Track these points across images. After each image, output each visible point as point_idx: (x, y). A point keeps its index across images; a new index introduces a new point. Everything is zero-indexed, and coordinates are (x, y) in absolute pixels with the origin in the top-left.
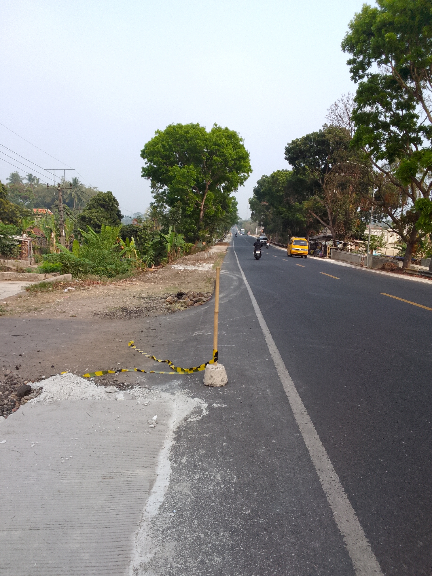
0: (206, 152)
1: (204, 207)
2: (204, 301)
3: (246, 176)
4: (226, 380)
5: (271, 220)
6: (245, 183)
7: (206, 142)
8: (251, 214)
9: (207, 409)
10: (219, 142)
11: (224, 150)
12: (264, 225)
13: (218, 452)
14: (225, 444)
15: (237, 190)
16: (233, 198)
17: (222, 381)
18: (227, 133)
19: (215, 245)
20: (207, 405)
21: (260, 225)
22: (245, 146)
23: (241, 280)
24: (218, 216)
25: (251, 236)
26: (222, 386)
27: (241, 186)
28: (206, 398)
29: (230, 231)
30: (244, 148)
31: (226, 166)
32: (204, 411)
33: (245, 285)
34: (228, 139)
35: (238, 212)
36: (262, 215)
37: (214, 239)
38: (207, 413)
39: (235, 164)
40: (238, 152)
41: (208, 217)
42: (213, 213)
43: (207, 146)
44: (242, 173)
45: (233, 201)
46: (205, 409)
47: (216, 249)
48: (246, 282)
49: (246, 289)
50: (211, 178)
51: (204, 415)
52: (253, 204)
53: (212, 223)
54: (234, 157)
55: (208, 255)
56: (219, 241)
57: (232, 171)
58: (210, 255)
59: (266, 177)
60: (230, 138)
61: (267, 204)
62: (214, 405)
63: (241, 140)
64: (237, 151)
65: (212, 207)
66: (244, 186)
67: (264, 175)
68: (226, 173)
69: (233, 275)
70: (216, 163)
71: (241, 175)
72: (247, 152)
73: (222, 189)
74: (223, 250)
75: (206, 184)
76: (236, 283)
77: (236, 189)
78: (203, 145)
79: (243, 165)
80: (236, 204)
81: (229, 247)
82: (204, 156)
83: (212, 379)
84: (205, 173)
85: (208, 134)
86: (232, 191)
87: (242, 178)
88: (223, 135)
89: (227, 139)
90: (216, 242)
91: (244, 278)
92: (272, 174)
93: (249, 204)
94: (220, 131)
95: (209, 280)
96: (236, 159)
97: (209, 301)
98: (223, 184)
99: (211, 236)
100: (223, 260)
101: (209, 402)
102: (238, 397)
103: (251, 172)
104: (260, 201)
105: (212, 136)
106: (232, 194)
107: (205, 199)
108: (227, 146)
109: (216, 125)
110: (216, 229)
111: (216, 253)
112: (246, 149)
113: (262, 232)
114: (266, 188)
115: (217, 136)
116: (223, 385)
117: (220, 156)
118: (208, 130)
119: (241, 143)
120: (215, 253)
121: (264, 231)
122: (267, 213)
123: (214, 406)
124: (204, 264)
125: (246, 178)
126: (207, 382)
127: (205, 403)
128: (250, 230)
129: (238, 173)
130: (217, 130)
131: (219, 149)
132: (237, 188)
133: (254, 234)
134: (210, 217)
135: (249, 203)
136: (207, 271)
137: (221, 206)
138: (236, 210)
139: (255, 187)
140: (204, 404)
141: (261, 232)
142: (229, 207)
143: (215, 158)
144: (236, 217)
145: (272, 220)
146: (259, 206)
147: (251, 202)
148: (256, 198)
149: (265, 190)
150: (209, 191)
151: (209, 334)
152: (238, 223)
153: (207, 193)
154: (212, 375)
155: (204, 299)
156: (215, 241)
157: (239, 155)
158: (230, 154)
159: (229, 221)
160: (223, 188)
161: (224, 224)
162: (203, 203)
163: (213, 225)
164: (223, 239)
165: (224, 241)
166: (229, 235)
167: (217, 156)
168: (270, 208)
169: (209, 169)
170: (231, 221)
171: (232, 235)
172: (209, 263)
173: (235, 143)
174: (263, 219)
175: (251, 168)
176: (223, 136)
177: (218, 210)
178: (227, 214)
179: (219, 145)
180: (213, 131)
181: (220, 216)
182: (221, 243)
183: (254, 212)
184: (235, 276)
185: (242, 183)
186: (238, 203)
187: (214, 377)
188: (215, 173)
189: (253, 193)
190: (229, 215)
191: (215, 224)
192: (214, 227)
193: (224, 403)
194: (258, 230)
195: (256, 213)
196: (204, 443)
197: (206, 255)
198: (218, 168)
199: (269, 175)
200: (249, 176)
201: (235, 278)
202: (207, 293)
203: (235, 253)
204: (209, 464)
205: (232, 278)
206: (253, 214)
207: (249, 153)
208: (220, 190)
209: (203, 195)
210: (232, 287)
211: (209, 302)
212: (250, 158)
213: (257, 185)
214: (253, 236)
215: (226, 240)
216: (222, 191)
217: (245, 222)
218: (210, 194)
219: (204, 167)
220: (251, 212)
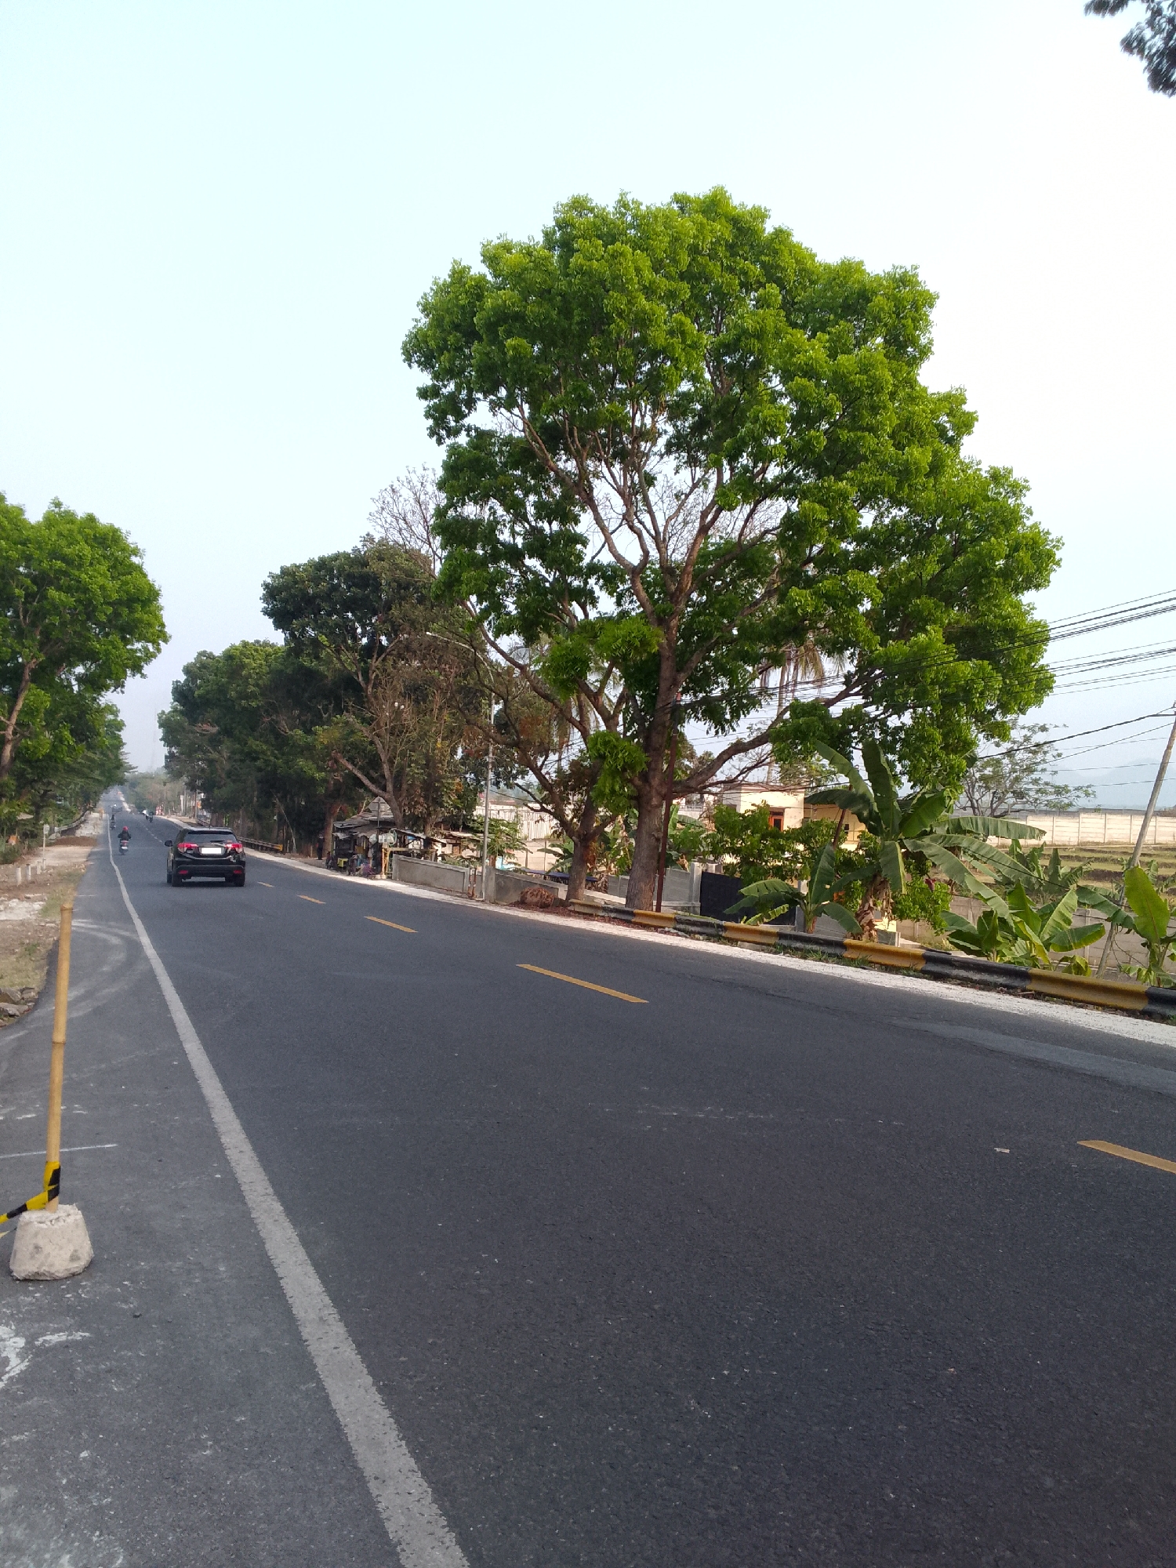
0: (26, 575)
1: (15, 733)
2: (11, 1016)
3: (151, 650)
4: (86, 1252)
5: (223, 776)
6: (146, 669)
7: (25, 548)
8: (166, 757)
9: (22, 1354)
10: (67, 551)
11: (83, 576)
12: (204, 789)
13: (64, 1482)
14: (84, 1454)
15: (123, 686)
16: (111, 709)
17: (74, 1258)
18: (91, 528)
19: (49, 845)
20: (21, 1342)
21: (192, 787)
22: (146, 568)
23: (134, 947)
24: (63, 761)
25: (165, 818)
26: (74, 1275)
27: (134, 675)
28: (19, 1322)
29: (100, 802)
30: (145, 576)
31: (89, 619)
32: (14, 1361)
33: (147, 959)
34: (93, 544)
35: (124, 749)
36: (199, 760)
37: (47, 827)
38: (23, 1367)
39: (117, 615)
40: (125, 583)
41: (28, 762)
42: (46, 750)
43: (28, 559)
44: (138, 641)
45: (111, 717)
46: (17, 1354)
47: (50, 858)
48: (150, 951)
49: (151, 971)
50: (40, 650)
51: (12, 1374)
52: (171, 730)
53: (40, 779)
54: (115, 596)
55: (25, 875)
56: (63, 833)
57: (107, 635)
58: (35, 874)
59: (210, 656)
60: (100, 543)
61: (215, 730)
62: (48, 1338)
63: (136, 552)
64: (122, 581)
65: (42, 733)
66: (143, 676)
67: (205, 652)
68: (89, 639)
69: (107, 933)
70: (56, 609)
71: (135, 647)
72: (151, 587)
73: (74, 682)
74: (75, 861)
75: (22, 666)
76: (120, 957)
77: (119, 685)
78: (13, 554)
79: (140, 621)
80: (120, 726)
81: (96, 850)
82: (21, 586)
83: (40, 1257)
84: (20, 634)
85: (32, 527)
86: (107, 690)
87: (139, 654)
88: (80, 532)
89: (92, 547)
90: (53, 836)
91: (145, 940)
92: (228, 651)
93: (160, 727)
94: (72, 522)
95: (31, 950)
96: (119, 602)
97: (28, 1015)
98: (80, 670)
99: (37, 819)
100: (75, 889)
101: (28, 1329)
102: (126, 1302)
103: (166, 641)
104: (194, 722)
105: (46, 533)
106: (108, 697)
107: (19, 706)
108: (91, 564)
109: (58, 505)
110: (54, 797)
111: (54, 868)
112: (150, 578)
113: (200, 807)
114: (209, 687)
115: (60, 534)
116: (76, 1270)
117: (68, 590)
118: (34, 515)
119: (135, 560)
120: (49, 867)
121: (206, 804)
122: (214, 755)
123: (45, 1341)
124: (14, 903)
125: (149, 657)
126: (23, 1266)
127: (16, 1336)
128: (161, 801)
129: (126, 642)
130: (59, 519)
131: (65, 572)
132: (123, 682)
133: (174, 813)
134: (36, 761)
135: (158, 725)
136: (22, 923)
137: (72, 732)
138: (119, 744)
139: (177, 682)
140: (12, 1340)
141: (194, 807)
142: (98, 734)
143: (53, 593)
144: (119, 765)
145: (229, 774)
146: (191, 736)
147: (166, 723)
148: (181, 712)
149: (208, 692)
150: (33, 685)
151: (29, 1116)
152: (126, 781)
153: (26, 692)
154: (41, 1243)
155: (12, 1009)
156: (52, 831)
157: (127, 592)
158: (102, 588)
159: (96, 774)
160: (79, 679)
161: (80, 781)
162: (14, 721)
163: (44, 784)
164: (78, 827)
165: (80, 833)
166: (95, 815)
167: (59, 588)
168: (220, 742)
169: (33, 624)
170: (102, 774)
171: (104, 815)
172: (29, 898)
173: (116, 559)
174: (203, 770)
175: (166, 630)
176: (79, 537)
177: (61, 742)
178: (90, 754)
179: (64, 559)
180: (50, 521)
181: (67, 759)
182: (68, 837)
183: (174, 750)
184: (116, 935)
185: (137, 668)
186: (124, 725)
187: (48, 1248)
188: (55, 634)
189: (170, 698)
190: (97, 757)
191: (49, 783)
192: (46, 792)
193: (80, 1327)
194: (186, 801)
195: (182, 754)
196: (15, 1464)
197: (19, 874)
198: (63, 624)
199: (218, 651)
200: (159, 650)
201: (115, 941)
202: (22, 991)
203: (116, 867)
204: (32, 1527)
205: (105, 940)
206: (170, 757)
207: (157, 588)
208: (70, 686)
209: (14, 696)
210: (105, 969)
211: (29, 1019)
212: (162, 601)
213: (182, 678)
214: (170, 819)
215: (85, 831)
216: (76, 688)
217: (147, 777)
218: (35, 695)
219: (18, 617)
220: (165, 751)
